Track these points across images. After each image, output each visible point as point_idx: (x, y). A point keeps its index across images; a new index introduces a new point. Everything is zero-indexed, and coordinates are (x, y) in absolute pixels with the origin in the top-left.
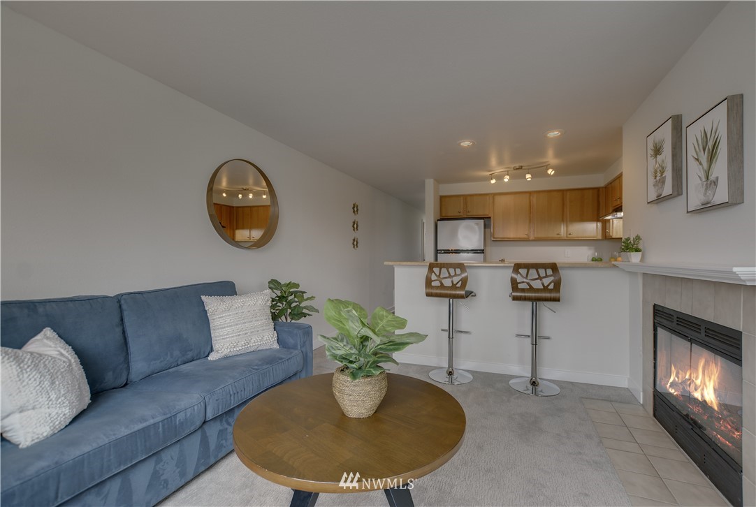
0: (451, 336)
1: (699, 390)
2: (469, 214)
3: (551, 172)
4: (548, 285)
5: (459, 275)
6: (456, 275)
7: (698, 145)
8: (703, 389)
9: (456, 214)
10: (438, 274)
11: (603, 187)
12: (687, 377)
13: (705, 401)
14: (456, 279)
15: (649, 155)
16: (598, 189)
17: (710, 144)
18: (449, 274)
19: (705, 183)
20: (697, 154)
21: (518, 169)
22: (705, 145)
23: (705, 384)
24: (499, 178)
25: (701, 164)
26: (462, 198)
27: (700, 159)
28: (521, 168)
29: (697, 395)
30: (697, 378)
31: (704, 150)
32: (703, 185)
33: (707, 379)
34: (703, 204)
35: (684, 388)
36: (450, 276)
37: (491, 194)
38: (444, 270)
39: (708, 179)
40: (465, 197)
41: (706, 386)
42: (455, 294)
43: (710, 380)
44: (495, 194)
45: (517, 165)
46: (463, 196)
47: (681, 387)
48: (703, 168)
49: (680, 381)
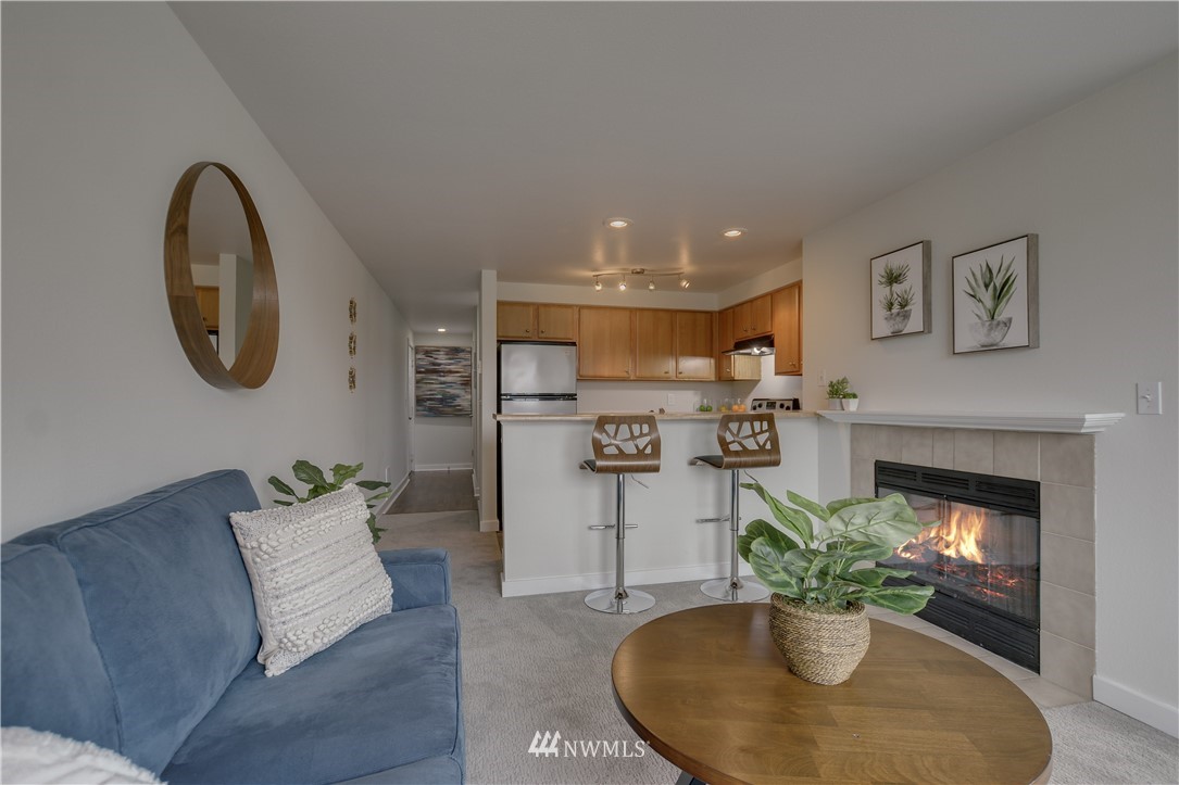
0: (621, 536)
1: (953, 547)
2: (543, 335)
3: (685, 284)
4: (765, 444)
5: (646, 435)
6: (642, 435)
7: (976, 280)
8: (959, 544)
9: (521, 334)
10: (612, 435)
11: (715, 312)
12: (932, 535)
13: (962, 558)
14: (642, 442)
15: (875, 282)
16: (710, 313)
17: (998, 281)
18: (632, 433)
19: (988, 324)
20: (972, 289)
21: (638, 273)
22: (987, 281)
23: (961, 538)
24: (610, 283)
25: (980, 301)
26: (531, 309)
27: (979, 296)
28: (642, 272)
29: (951, 552)
30: (948, 534)
31: (987, 286)
32: (983, 325)
33: (964, 534)
34: (983, 346)
35: (927, 550)
36: (633, 438)
37: (577, 306)
38: (624, 428)
39: (993, 318)
40: (538, 307)
41: (964, 541)
42: (646, 466)
43: (969, 532)
44: (581, 307)
45: (638, 268)
46: (533, 304)
47: (922, 548)
48: (985, 307)
49: (920, 542)
